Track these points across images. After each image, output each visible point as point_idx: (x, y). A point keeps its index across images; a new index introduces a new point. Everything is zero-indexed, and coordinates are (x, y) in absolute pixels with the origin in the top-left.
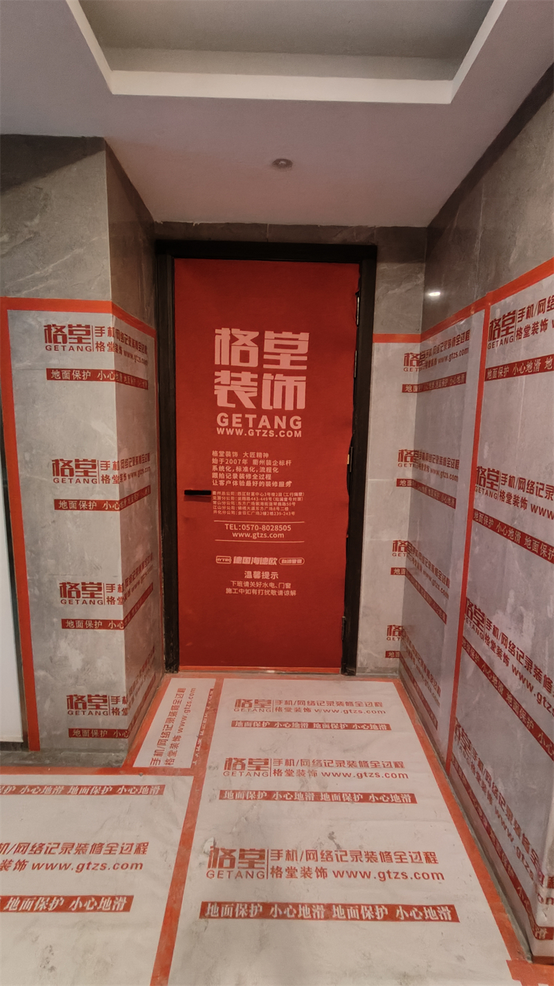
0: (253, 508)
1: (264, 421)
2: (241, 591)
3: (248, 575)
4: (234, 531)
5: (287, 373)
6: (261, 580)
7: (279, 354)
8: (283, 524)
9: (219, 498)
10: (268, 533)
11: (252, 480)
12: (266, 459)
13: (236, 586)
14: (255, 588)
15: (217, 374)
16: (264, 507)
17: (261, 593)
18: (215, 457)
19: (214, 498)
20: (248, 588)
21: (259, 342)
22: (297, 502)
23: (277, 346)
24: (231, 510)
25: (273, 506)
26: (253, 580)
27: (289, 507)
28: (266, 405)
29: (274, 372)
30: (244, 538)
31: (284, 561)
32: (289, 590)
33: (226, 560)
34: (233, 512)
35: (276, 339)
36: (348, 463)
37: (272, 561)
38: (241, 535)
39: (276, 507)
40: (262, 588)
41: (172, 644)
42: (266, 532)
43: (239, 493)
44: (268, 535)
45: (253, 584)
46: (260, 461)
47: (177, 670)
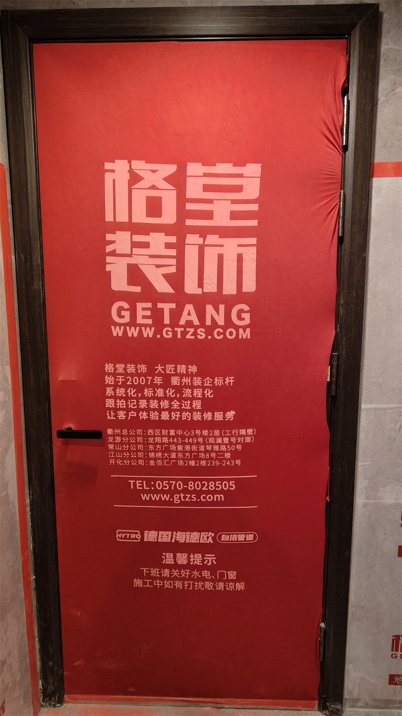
0: (173, 455)
1: (189, 313)
2: (158, 583)
3: (169, 559)
4: (144, 491)
5: (224, 232)
6: (188, 566)
7: (210, 201)
8: (222, 480)
9: (118, 439)
10: (198, 493)
11: (170, 410)
12: (192, 375)
13: (148, 576)
14: (180, 580)
15: (109, 237)
16: (191, 452)
17: (189, 586)
18: (109, 374)
19: (111, 439)
20: (168, 579)
21: (178, 181)
22: (244, 445)
23: (207, 188)
24: (137, 459)
25: (206, 451)
26: (176, 566)
27: (231, 451)
28: (191, 287)
29: (203, 232)
30: (160, 502)
31: (225, 538)
32: (234, 581)
33: (133, 536)
34: (141, 462)
35: (206, 175)
36: (329, 380)
37: (206, 538)
38: (156, 497)
39: (210, 452)
40: (190, 578)
41: (51, 663)
42: (195, 491)
43: (150, 431)
44: (198, 497)
45: (175, 573)
46: (184, 380)
47: (61, 701)
